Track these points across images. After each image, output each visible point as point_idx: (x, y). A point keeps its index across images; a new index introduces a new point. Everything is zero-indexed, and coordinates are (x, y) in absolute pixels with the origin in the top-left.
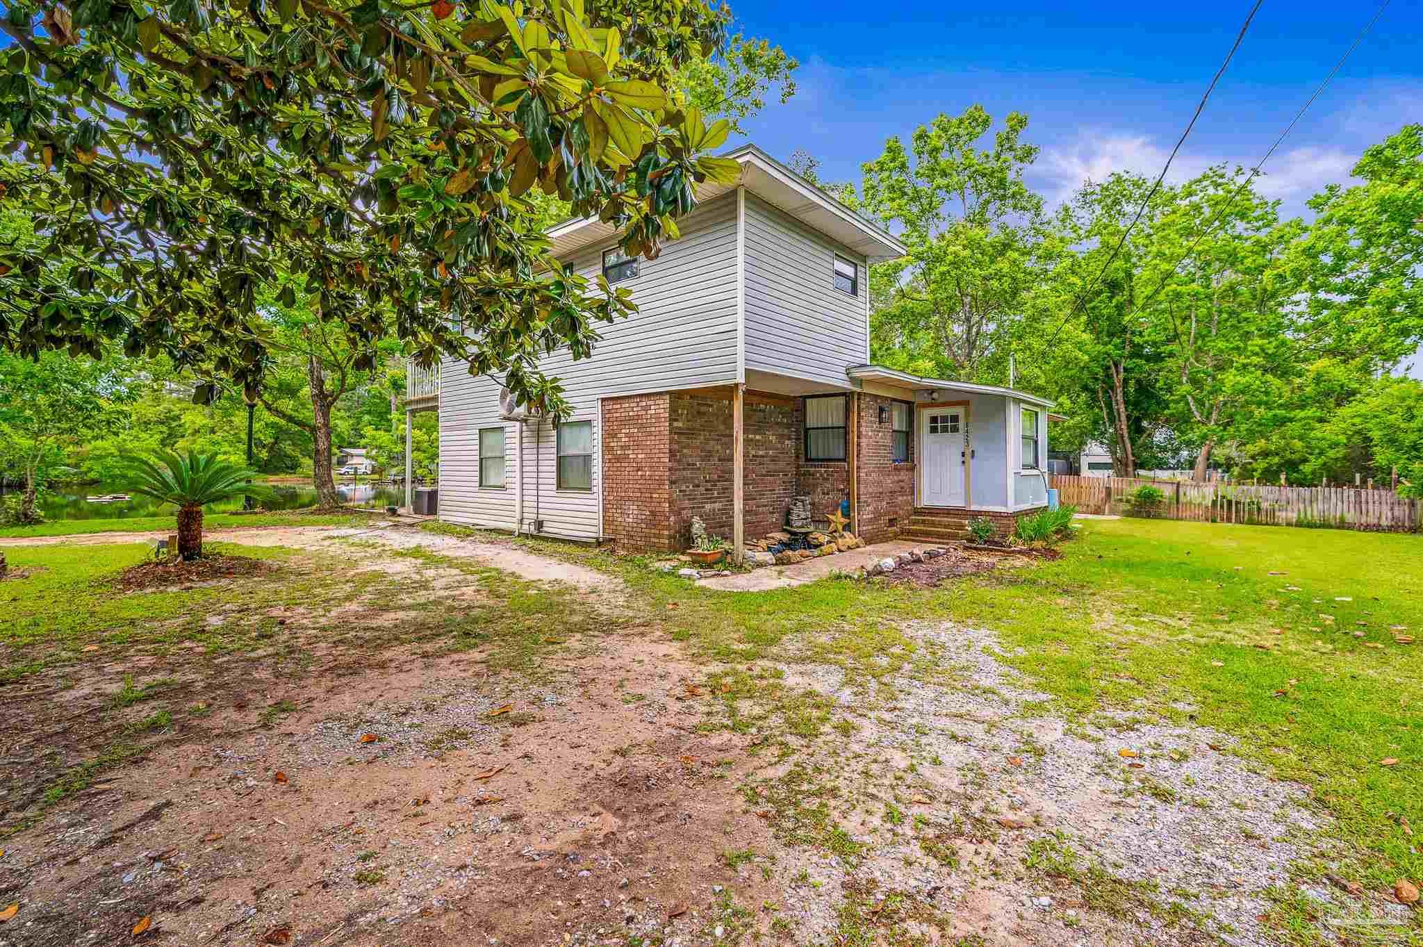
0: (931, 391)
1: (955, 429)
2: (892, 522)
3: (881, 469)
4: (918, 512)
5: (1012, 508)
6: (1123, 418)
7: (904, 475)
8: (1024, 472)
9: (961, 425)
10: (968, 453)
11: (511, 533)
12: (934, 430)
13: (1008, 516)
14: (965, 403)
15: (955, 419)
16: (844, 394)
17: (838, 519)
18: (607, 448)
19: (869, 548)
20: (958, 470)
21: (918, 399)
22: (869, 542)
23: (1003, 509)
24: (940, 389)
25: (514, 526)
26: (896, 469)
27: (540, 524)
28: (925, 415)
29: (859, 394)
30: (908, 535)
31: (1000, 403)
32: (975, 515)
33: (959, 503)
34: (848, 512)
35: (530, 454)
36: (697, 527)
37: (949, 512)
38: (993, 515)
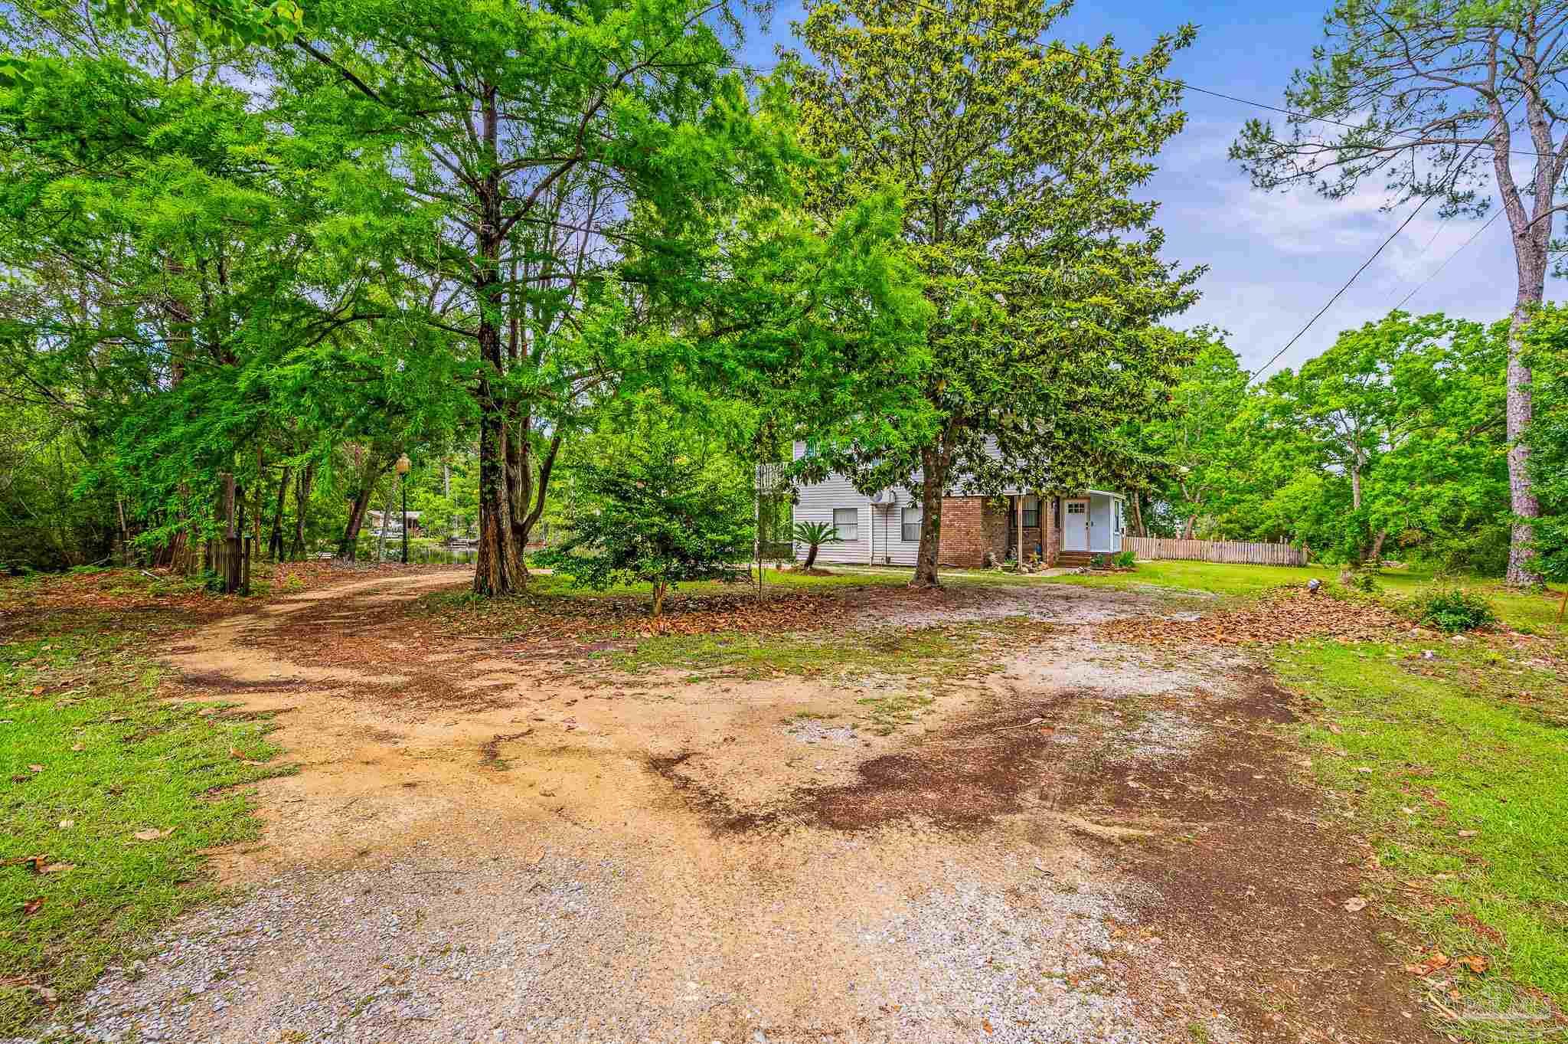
1: (1082, 511)
2: (1055, 558)
3: (1051, 531)
4: (1062, 554)
5: (1112, 550)
7: (1058, 534)
8: (1115, 534)
9: (1085, 509)
10: (1089, 523)
11: (867, 564)
12: (1070, 511)
13: (1110, 555)
14: (1088, 499)
15: (1082, 506)
17: (1036, 556)
19: (1053, 569)
20: (1084, 534)
21: (1062, 495)
22: (1051, 566)
23: (1108, 552)
25: (869, 561)
26: (1055, 531)
27: (888, 559)
28: (1066, 504)
30: (1063, 564)
31: (1106, 500)
32: (1094, 555)
33: (1083, 548)
34: (1040, 553)
35: (880, 523)
36: (993, 557)
37: (1079, 553)
38: (1103, 554)
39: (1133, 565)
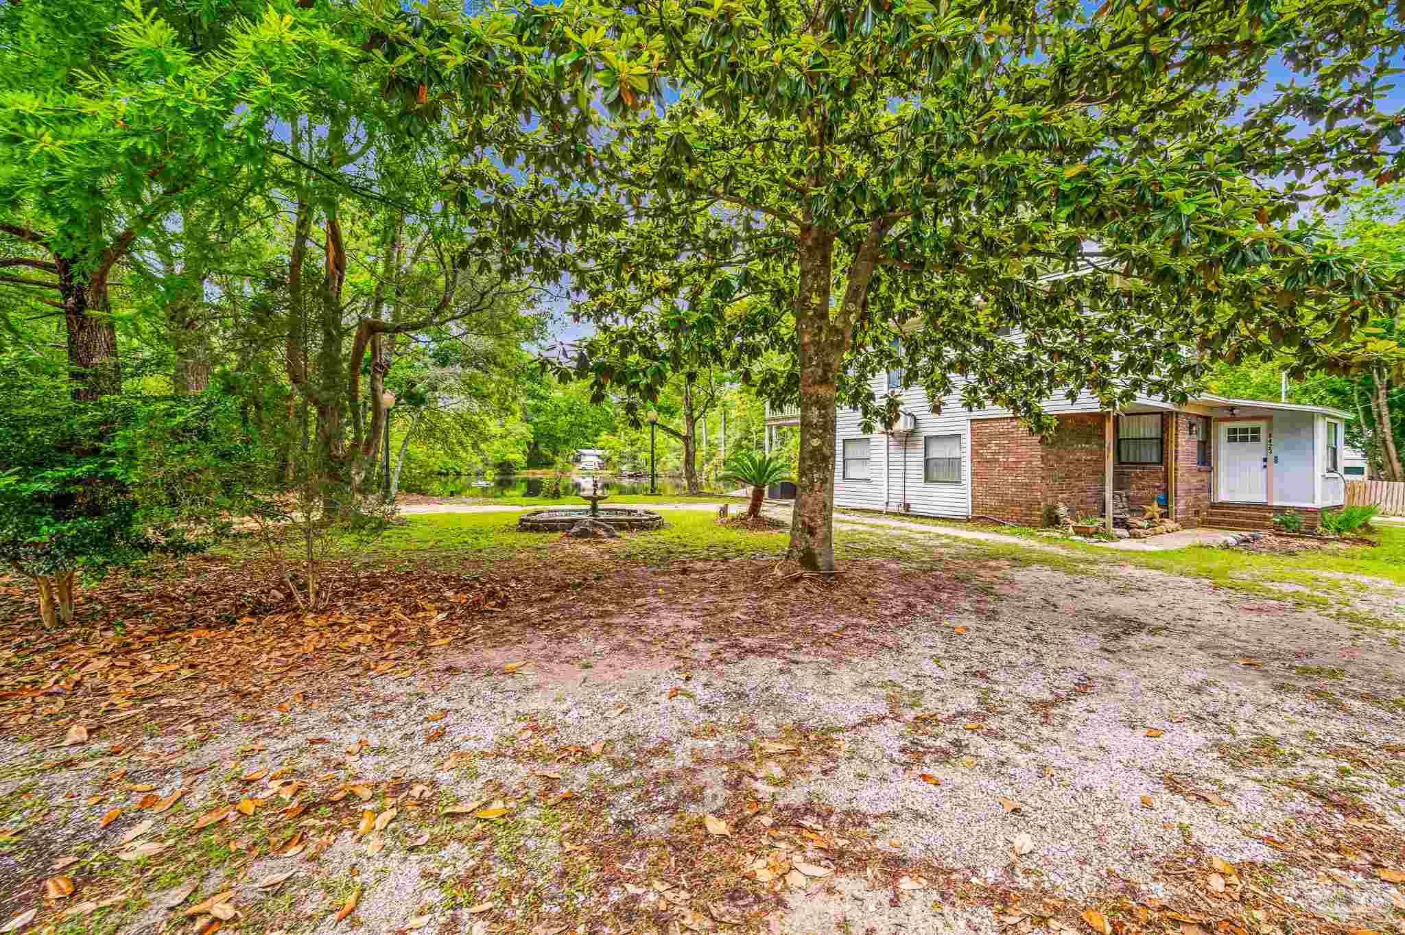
0: (1232, 408)
1: (1255, 439)
2: (1197, 513)
3: (1190, 470)
4: (1213, 506)
5: (1319, 503)
6: (1386, 420)
7: (1204, 476)
8: (1328, 475)
9: (1263, 435)
10: (1271, 458)
11: (881, 512)
12: (1232, 439)
13: (1315, 511)
14: (1269, 419)
15: (1256, 431)
16: (1162, 413)
17: (1155, 509)
18: (975, 453)
19: (1186, 531)
20: (1262, 474)
21: (1214, 415)
22: (1184, 527)
23: (1311, 505)
24: (1240, 407)
25: (883, 508)
26: (1199, 470)
27: (907, 506)
28: (1222, 429)
29: (1177, 413)
30: (1210, 523)
31: (1309, 419)
32: (1281, 510)
33: (1260, 498)
34: (1165, 504)
35: (897, 457)
36: (1062, 510)
37: (1248, 506)
38: (1300, 510)
39: (1369, 529)
